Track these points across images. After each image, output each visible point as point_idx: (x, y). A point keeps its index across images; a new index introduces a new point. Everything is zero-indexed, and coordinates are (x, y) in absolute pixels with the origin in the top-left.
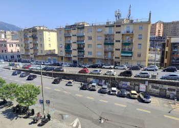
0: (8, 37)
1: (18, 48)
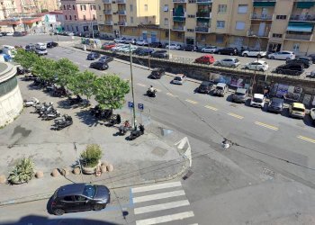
1: (94, 12)
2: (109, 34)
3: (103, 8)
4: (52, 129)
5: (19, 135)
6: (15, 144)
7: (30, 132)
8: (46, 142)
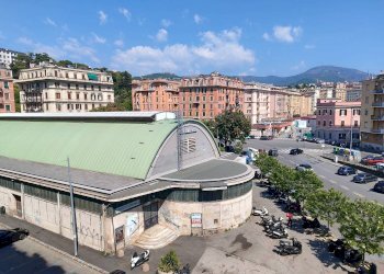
1: (357, 118)
2: (375, 145)
3: (371, 113)
4: (275, 251)
5: (239, 245)
6: (233, 253)
7: (250, 245)
8: (265, 265)
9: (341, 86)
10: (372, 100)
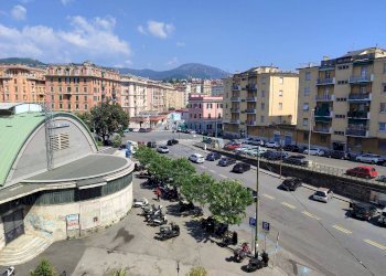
0: (205, 90)
1: (220, 111)
2: (233, 134)
3: (230, 106)
4: (156, 238)
5: (121, 239)
6: (116, 249)
7: (132, 237)
8: (147, 253)
9: (207, 82)
10: (230, 95)
